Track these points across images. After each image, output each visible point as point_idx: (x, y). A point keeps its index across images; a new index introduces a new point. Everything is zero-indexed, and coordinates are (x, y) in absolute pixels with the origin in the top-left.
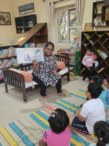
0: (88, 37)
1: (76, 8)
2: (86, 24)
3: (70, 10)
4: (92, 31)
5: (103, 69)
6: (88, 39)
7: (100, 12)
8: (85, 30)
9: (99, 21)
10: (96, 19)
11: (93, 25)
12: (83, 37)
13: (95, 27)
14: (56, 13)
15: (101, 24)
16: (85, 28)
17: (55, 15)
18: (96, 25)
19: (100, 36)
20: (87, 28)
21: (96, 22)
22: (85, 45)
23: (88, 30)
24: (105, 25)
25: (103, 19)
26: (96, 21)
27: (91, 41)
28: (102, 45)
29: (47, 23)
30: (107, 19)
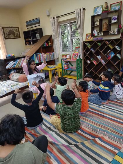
0: (89, 46)
1: (76, 21)
2: (87, 35)
3: (71, 23)
6: (89, 47)
7: (97, 23)
8: (86, 40)
11: (92, 35)
12: (85, 46)
14: (59, 26)
15: (100, 34)
17: (59, 28)
18: (96, 35)
19: (100, 44)
20: (87, 38)
23: (89, 40)
24: (102, 34)
25: (101, 30)
26: (95, 31)
27: (92, 49)
28: (101, 52)
29: (52, 35)
30: (104, 30)
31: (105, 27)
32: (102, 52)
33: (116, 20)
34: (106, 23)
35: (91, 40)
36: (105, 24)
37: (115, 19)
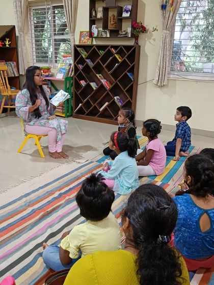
0: (84, 54)
1: (63, 4)
2: (81, 33)
3: (54, 7)
4: (90, 44)
5: (107, 104)
6: (84, 57)
7: (100, 15)
8: (80, 42)
9: (99, 29)
10: (95, 26)
11: (91, 35)
12: (77, 54)
13: (94, 39)
14: (30, 10)
15: (103, 33)
16: (80, 40)
17: (30, 14)
18: (96, 35)
19: (102, 53)
20: (82, 39)
21: (95, 31)
22: (81, 67)
23: (85, 42)
24: (108, 36)
25: (105, 27)
26: (95, 28)
27: (88, 61)
28: (104, 66)
29: (14, 26)
30: (110, 27)
31: (112, 23)
32: (106, 67)
33: (129, 13)
34: (114, 16)
35: (89, 43)
36: (112, 18)
37: (127, 12)
